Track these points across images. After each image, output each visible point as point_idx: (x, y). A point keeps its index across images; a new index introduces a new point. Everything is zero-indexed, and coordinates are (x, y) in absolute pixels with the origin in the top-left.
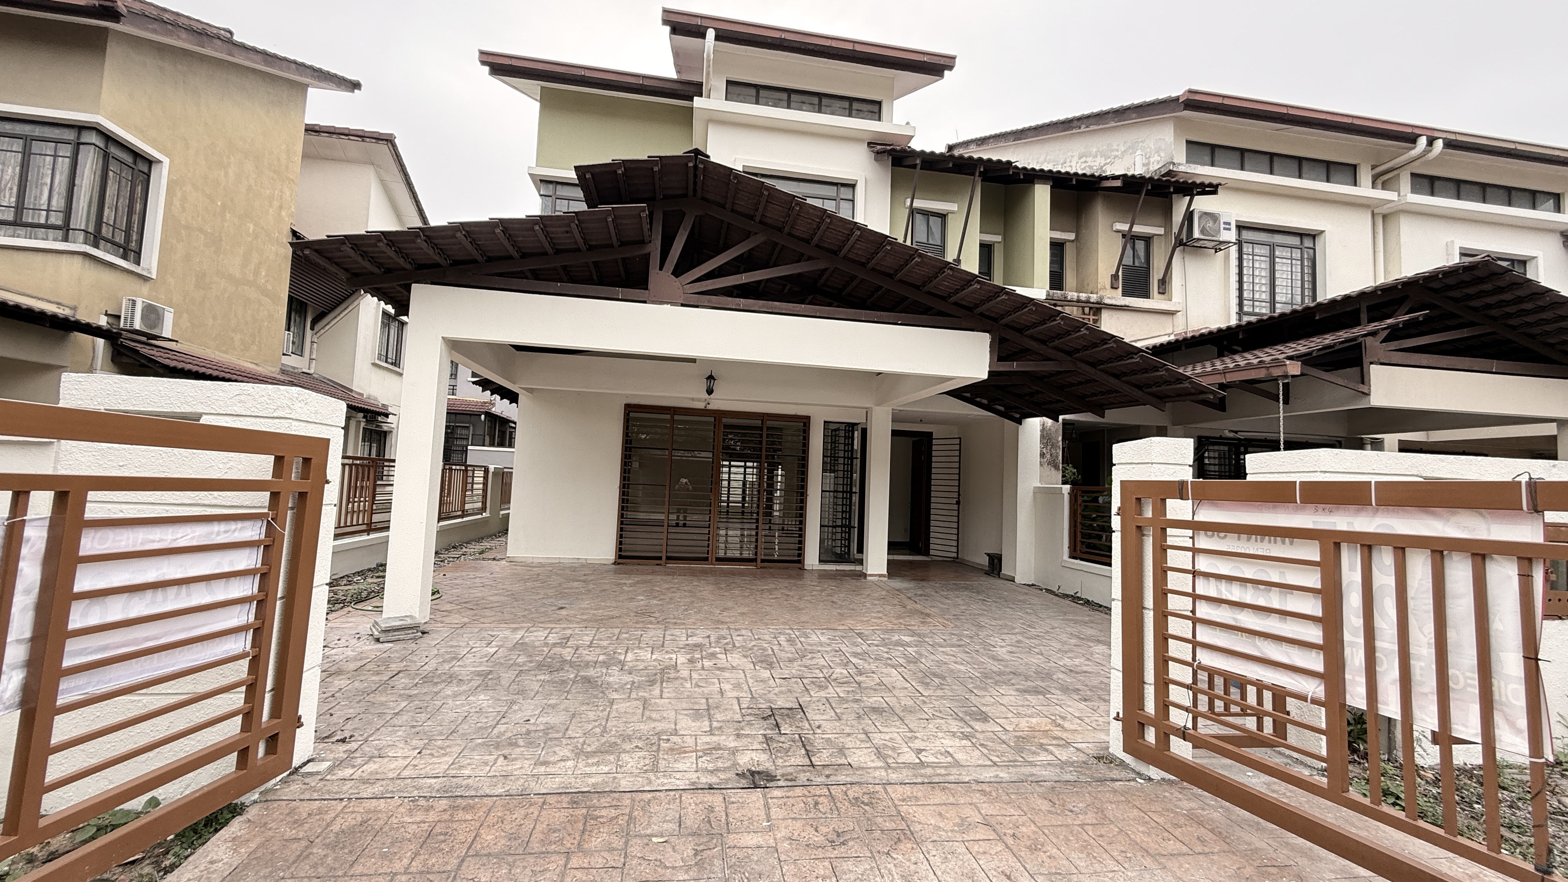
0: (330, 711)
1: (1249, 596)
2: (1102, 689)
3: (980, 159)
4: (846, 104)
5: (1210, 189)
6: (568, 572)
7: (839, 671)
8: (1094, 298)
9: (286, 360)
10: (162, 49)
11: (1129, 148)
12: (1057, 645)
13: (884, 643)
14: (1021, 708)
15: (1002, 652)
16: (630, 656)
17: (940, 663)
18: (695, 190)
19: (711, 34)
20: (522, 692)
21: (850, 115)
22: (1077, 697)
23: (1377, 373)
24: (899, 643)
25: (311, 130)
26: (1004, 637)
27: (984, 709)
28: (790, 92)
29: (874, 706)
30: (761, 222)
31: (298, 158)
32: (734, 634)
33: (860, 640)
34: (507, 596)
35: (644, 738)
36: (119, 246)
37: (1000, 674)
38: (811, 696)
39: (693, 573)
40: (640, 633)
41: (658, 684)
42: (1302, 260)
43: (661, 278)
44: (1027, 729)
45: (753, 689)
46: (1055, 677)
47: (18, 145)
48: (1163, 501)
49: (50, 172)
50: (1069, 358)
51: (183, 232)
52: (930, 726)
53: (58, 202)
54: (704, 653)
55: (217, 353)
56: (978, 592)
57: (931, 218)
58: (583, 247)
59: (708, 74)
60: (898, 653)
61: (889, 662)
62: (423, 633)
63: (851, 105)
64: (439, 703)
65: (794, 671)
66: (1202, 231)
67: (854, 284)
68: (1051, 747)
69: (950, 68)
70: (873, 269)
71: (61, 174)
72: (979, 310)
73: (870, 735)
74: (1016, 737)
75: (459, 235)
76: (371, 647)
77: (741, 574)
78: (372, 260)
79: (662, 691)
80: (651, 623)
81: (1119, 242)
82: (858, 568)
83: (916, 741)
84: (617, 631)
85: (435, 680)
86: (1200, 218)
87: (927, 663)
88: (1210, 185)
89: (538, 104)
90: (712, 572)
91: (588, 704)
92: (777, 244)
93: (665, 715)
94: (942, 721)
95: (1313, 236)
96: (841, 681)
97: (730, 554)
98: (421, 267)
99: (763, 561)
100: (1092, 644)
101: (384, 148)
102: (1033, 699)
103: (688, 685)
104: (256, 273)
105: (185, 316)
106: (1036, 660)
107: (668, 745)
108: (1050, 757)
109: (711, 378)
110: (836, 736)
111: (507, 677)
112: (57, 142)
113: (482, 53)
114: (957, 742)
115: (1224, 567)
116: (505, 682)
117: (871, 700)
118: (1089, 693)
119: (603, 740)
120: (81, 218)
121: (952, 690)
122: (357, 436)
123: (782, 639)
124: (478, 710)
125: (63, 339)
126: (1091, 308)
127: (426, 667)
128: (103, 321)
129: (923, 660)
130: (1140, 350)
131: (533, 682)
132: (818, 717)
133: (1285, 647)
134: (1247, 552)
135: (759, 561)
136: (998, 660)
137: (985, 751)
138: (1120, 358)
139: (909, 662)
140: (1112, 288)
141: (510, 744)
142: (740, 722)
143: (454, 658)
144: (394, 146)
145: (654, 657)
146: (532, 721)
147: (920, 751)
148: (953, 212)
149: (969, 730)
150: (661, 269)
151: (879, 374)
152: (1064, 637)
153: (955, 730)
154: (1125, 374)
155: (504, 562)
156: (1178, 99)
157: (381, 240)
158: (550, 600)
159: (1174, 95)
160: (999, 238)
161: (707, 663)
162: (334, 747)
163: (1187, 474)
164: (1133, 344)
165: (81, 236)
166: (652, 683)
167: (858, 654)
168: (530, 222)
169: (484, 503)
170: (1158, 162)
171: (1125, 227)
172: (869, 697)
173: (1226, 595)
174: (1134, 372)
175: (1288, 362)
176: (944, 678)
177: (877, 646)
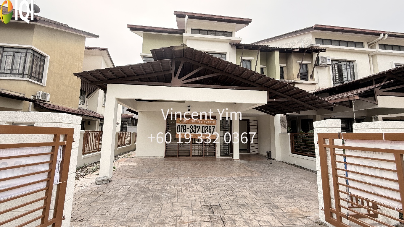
0: (79, 209)
1: (367, 171)
2: (310, 196)
3: (260, 45)
4: (223, 33)
5: (324, 50)
6: (152, 161)
7: (230, 192)
8: (293, 81)
9: (79, 106)
10: (49, 29)
11: (299, 41)
12: (293, 181)
13: (242, 181)
14: (287, 204)
15: (277, 183)
16: (168, 188)
17: (260, 188)
18: (183, 55)
19: (187, 16)
20: (136, 201)
21: (224, 36)
22: (303, 199)
23: (379, 98)
24: (246, 181)
25: (86, 48)
26: (276, 178)
27: (276, 204)
28: (208, 31)
29: (242, 204)
30: (202, 63)
31: (83, 55)
32: (198, 179)
33: (235, 180)
34: (135, 169)
35: (172, 218)
36: (36, 78)
37: (278, 191)
38: (222, 201)
39: (186, 160)
40: (171, 180)
41: (176, 197)
42: (350, 68)
43: (175, 79)
44: (291, 212)
45: (205, 198)
46: (295, 192)
47: (12, 54)
48: (333, 139)
49: (20, 60)
50: (290, 97)
51: (53, 74)
52: (260, 211)
53: (21, 68)
54: (190, 186)
55: (62, 105)
56: (266, 164)
57: (247, 62)
58: (153, 72)
59: (186, 27)
60: (246, 185)
61: (244, 188)
62: (110, 181)
63: (224, 33)
64: (111, 206)
65: (216, 192)
66: (322, 62)
67: (228, 79)
68: (300, 219)
69: (250, 22)
70: (233, 75)
71: (22, 61)
72: (264, 85)
73: (242, 215)
74: (288, 215)
75: (119, 70)
76: (94, 187)
77: (199, 160)
78: (96, 78)
79: (178, 200)
80: (174, 176)
81: (299, 66)
82: (231, 157)
83: (257, 217)
84: (165, 179)
85: (111, 197)
86: (321, 58)
87: (255, 188)
88: (323, 49)
89: (142, 38)
90: (191, 160)
91: (155, 205)
92: (206, 69)
93: (179, 209)
94: (264, 209)
95: (353, 62)
96: (230, 195)
97: (196, 154)
98: (110, 79)
99: (205, 156)
100: (303, 180)
101: (105, 52)
102: (290, 200)
103: (185, 197)
104: (72, 84)
105: (53, 96)
106: (288, 186)
107: (179, 220)
108: (301, 223)
109: (189, 106)
110: (231, 215)
111: (132, 195)
112: (21, 53)
113: (128, 25)
114: (270, 217)
115: (357, 161)
116: (131, 198)
117: (241, 201)
118: (307, 197)
119: (160, 219)
120: (26, 72)
121: (265, 197)
122: (98, 125)
123: (212, 180)
124: (122, 208)
125: (21, 102)
126: (292, 84)
127: (109, 193)
128: (32, 98)
129: (254, 187)
130: (311, 94)
131: (139, 197)
132: (225, 208)
133: (383, 190)
134: (365, 156)
135: (204, 156)
136: (276, 186)
137: (280, 221)
138: (305, 96)
139: (250, 188)
140: (298, 78)
141: (131, 221)
142: (201, 211)
143: (118, 190)
144: (107, 51)
145: (175, 187)
146: (138, 212)
147: (259, 221)
148: (253, 60)
149: (273, 212)
150: (175, 77)
151: (235, 104)
152: (294, 178)
153: (268, 212)
154: (306, 101)
155: (135, 158)
156: (313, 27)
157: (98, 72)
158: (146, 170)
159: (311, 26)
160: (265, 66)
161: (191, 189)
162: (77, 223)
163: (339, 131)
164: (309, 92)
165: (27, 76)
166: (175, 197)
167: (235, 185)
168: (139, 65)
169: (130, 141)
170: (308, 44)
171: (300, 62)
172: (240, 201)
173: (358, 171)
174: (309, 100)
175: (355, 96)
176: (261, 193)
177: (240, 182)
